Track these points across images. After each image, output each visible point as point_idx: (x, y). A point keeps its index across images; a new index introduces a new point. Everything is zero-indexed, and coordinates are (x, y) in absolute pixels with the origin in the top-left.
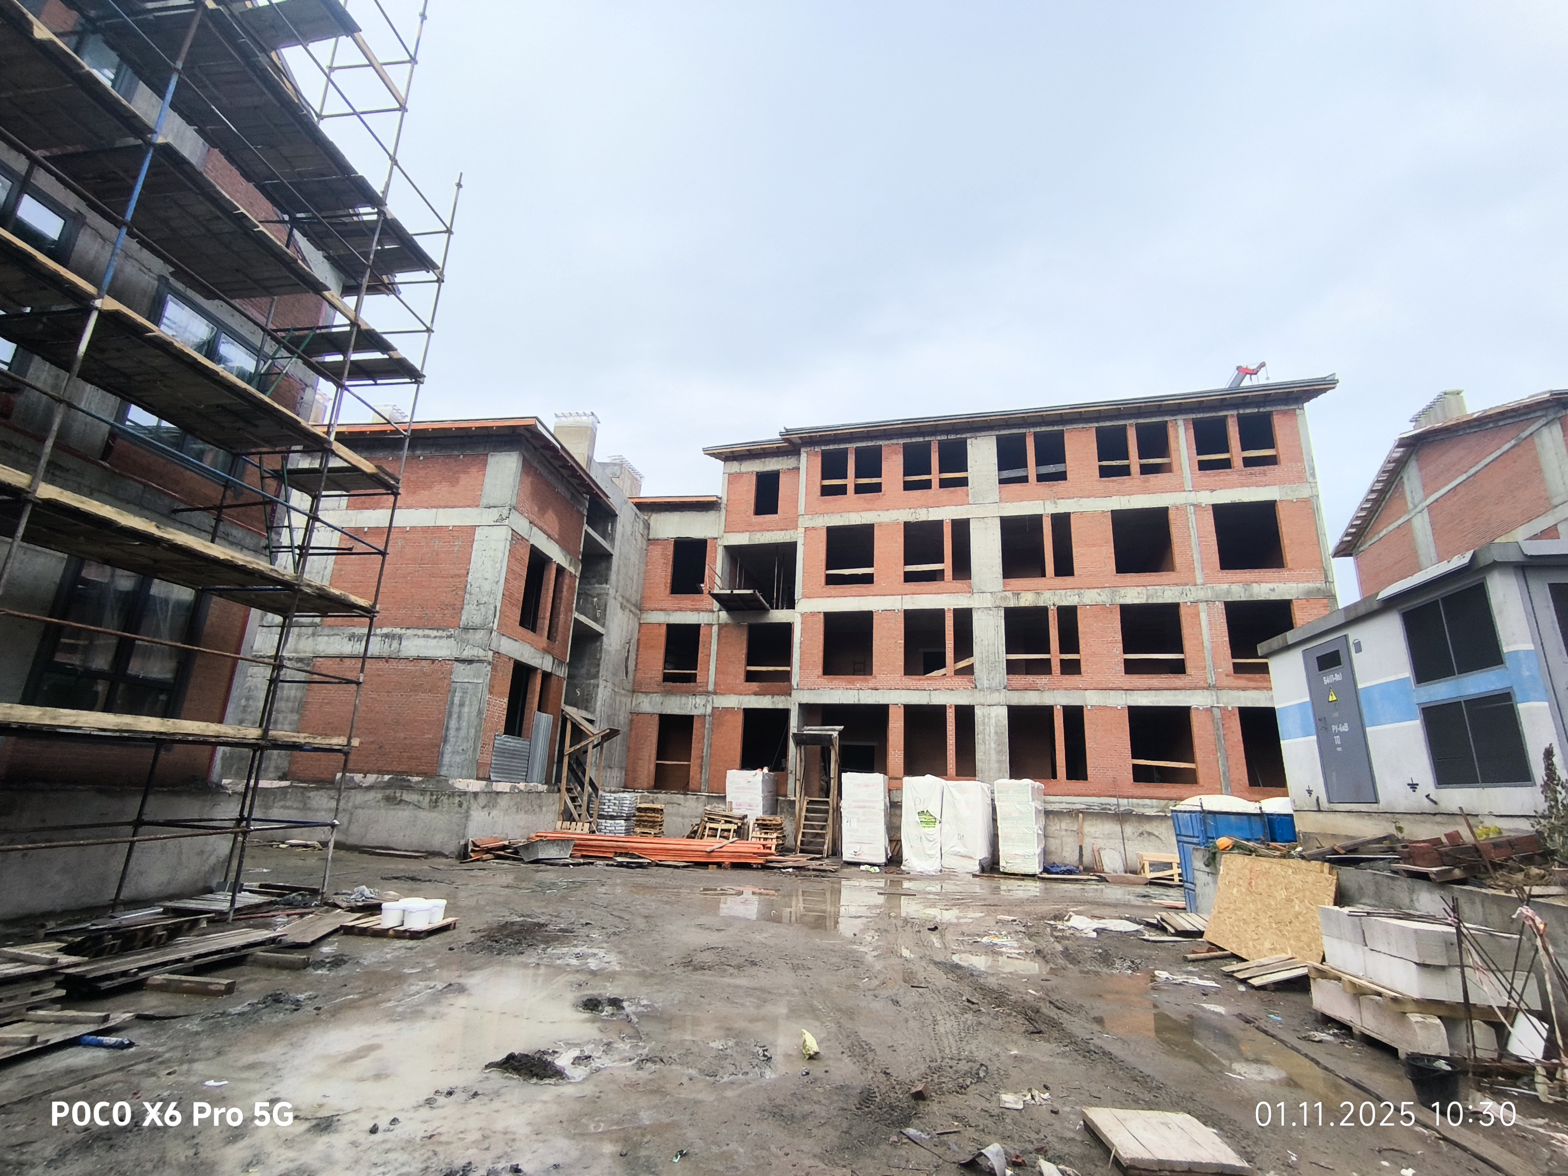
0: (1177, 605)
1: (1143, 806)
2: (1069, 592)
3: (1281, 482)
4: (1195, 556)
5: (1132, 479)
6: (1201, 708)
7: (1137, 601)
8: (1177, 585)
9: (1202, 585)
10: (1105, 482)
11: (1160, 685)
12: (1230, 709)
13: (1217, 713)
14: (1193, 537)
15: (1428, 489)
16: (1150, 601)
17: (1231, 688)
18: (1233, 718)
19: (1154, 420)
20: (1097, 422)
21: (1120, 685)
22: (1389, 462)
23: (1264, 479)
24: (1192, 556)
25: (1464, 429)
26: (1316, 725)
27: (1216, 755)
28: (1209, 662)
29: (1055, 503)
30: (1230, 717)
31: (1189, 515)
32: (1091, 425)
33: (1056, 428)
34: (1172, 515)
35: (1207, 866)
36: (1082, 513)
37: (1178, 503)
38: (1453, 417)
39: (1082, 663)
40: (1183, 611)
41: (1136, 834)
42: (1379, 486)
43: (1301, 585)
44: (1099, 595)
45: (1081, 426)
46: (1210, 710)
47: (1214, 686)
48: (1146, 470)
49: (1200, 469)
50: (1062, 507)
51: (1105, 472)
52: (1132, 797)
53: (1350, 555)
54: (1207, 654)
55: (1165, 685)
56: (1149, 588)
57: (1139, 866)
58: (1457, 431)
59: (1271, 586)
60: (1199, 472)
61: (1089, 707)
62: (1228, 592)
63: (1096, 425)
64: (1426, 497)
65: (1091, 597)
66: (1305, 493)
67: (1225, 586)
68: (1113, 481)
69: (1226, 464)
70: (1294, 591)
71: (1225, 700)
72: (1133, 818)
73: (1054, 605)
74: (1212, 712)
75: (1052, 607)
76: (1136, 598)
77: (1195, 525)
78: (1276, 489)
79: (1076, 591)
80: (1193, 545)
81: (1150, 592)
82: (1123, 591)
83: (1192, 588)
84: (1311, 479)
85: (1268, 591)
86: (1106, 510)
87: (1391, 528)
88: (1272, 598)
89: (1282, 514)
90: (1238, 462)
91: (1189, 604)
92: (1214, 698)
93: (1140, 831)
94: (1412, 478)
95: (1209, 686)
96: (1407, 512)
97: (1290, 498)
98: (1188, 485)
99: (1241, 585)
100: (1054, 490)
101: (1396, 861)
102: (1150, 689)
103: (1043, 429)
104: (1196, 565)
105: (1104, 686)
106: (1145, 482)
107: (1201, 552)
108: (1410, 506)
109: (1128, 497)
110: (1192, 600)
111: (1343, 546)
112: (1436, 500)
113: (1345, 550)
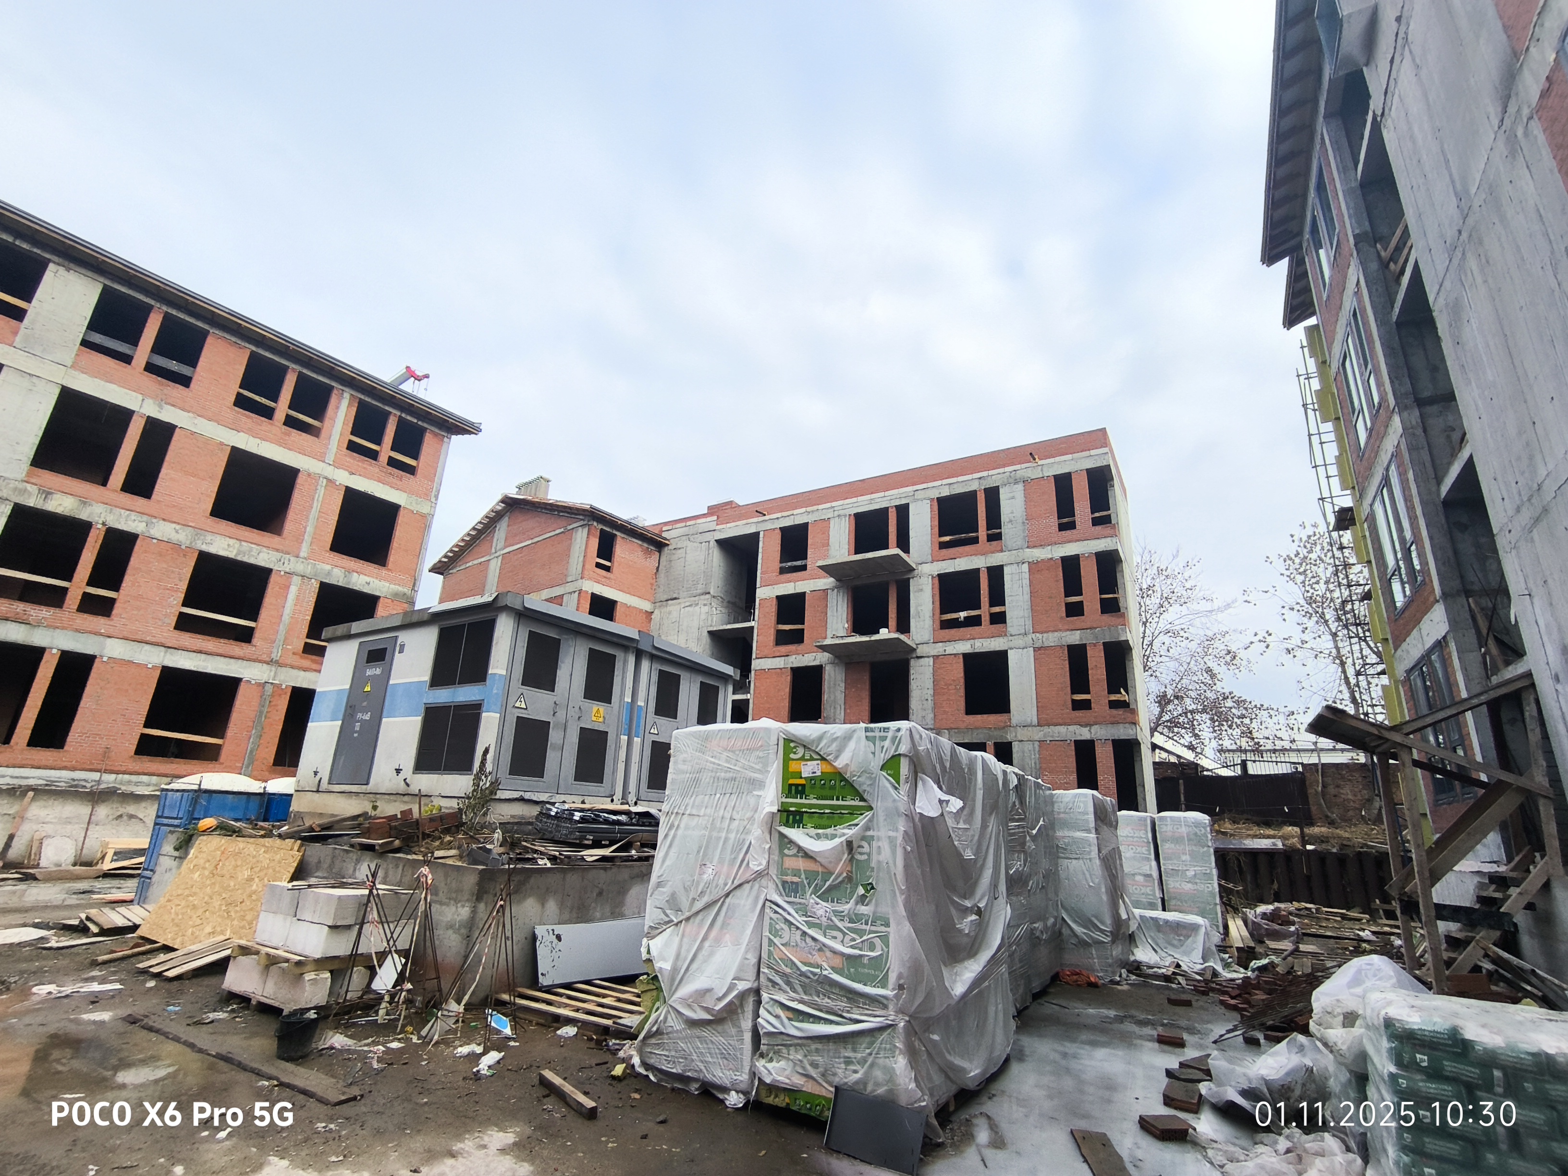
0: (269, 571)
1: (137, 784)
2: (133, 516)
3: (411, 492)
4: (308, 529)
5: (272, 424)
6: (253, 682)
7: (222, 553)
8: (277, 550)
9: (305, 558)
10: (238, 413)
11: (215, 650)
12: (284, 687)
13: (269, 689)
14: (314, 510)
15: (507, 544)
16: (239, 558)
17: (292, 667)
18: (283, 696)
19: (321, 378)
20: (257, 346)
21: (163, 641)
22: (492, 511)
23: (399, 483)
24: (305, 528)
25: (542, 508)
26: (346, 711)
27: (251, 731)
28: (281, 636)
29: (161, 407)
30: (280, 695)
31: (319, 487)
32: (247, 345)
33: (200, 324)
34: (300, 480)
35: (176, 849)
36: (193, 433)
37: (311, 471)
38: (539, 496)
39: (117, 605)
40: (273, 578)
41: (111, 817)
42: (480, 527)
43: (392, 586)
44: (177, 532)
45: (234, 339)
46: (263, 685)
47: (277, 662)
48: (290, 422)
49: (347, 449)
50: (167, 415)
51: (241, 402)
52: (124, 773)
53: (442, 574)
54: (282, 629)
55: (220, 651)
56: (243, 543)
57: (99, 855)
58: (538, 508)
59: (368, 579)
60: (345, 450)
61: (105, 659)
62: (329, 573)
63: (254, 348)
64: (505, 547)
65: (163, 530)
66: (425, 509)
67: (328, 567)
68: (247, 417)
69: (373, 455)
70: (385, 590)
71: (282, 678)
72: (115, 798)
73: (104, 524)
74: (264, 688)
75: (100, 526)
76: (224, 549)
77: (321, 499)
78: (404, 495)
79: (145, 518)
80: (311, 517)
81: (243, 549)
82: (209, 537)
83: (292, 559)
84: (433, 500)
85: (364, 583)
86: (226, 443)
87: (476, 562)
88: (365, 591)
89: (402, 520)
90: (383, 458)
91: (282, 573)
92: (272, 674)
93: (119, 813)
94: (502, 530)
95: (272, 661)
96: (490, 554)
97: (412, 508)
98: (330, 458)
99: (343, 570)
100: (165, 391)
101: (357, 836)
102: (200, 652)
103: (182, 316)
104: (306, 537)
105: (138, 637)
106: (285, 434)
107: (316, 527)
108: (493, 550)
109: (258, 441)
110: (288, 570)
111: (439, 565)
112: (509, 553)
113: (439, 569)
